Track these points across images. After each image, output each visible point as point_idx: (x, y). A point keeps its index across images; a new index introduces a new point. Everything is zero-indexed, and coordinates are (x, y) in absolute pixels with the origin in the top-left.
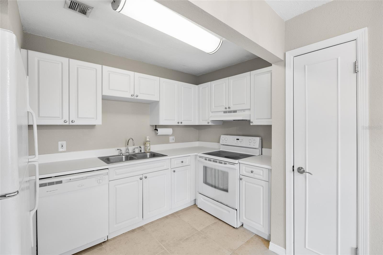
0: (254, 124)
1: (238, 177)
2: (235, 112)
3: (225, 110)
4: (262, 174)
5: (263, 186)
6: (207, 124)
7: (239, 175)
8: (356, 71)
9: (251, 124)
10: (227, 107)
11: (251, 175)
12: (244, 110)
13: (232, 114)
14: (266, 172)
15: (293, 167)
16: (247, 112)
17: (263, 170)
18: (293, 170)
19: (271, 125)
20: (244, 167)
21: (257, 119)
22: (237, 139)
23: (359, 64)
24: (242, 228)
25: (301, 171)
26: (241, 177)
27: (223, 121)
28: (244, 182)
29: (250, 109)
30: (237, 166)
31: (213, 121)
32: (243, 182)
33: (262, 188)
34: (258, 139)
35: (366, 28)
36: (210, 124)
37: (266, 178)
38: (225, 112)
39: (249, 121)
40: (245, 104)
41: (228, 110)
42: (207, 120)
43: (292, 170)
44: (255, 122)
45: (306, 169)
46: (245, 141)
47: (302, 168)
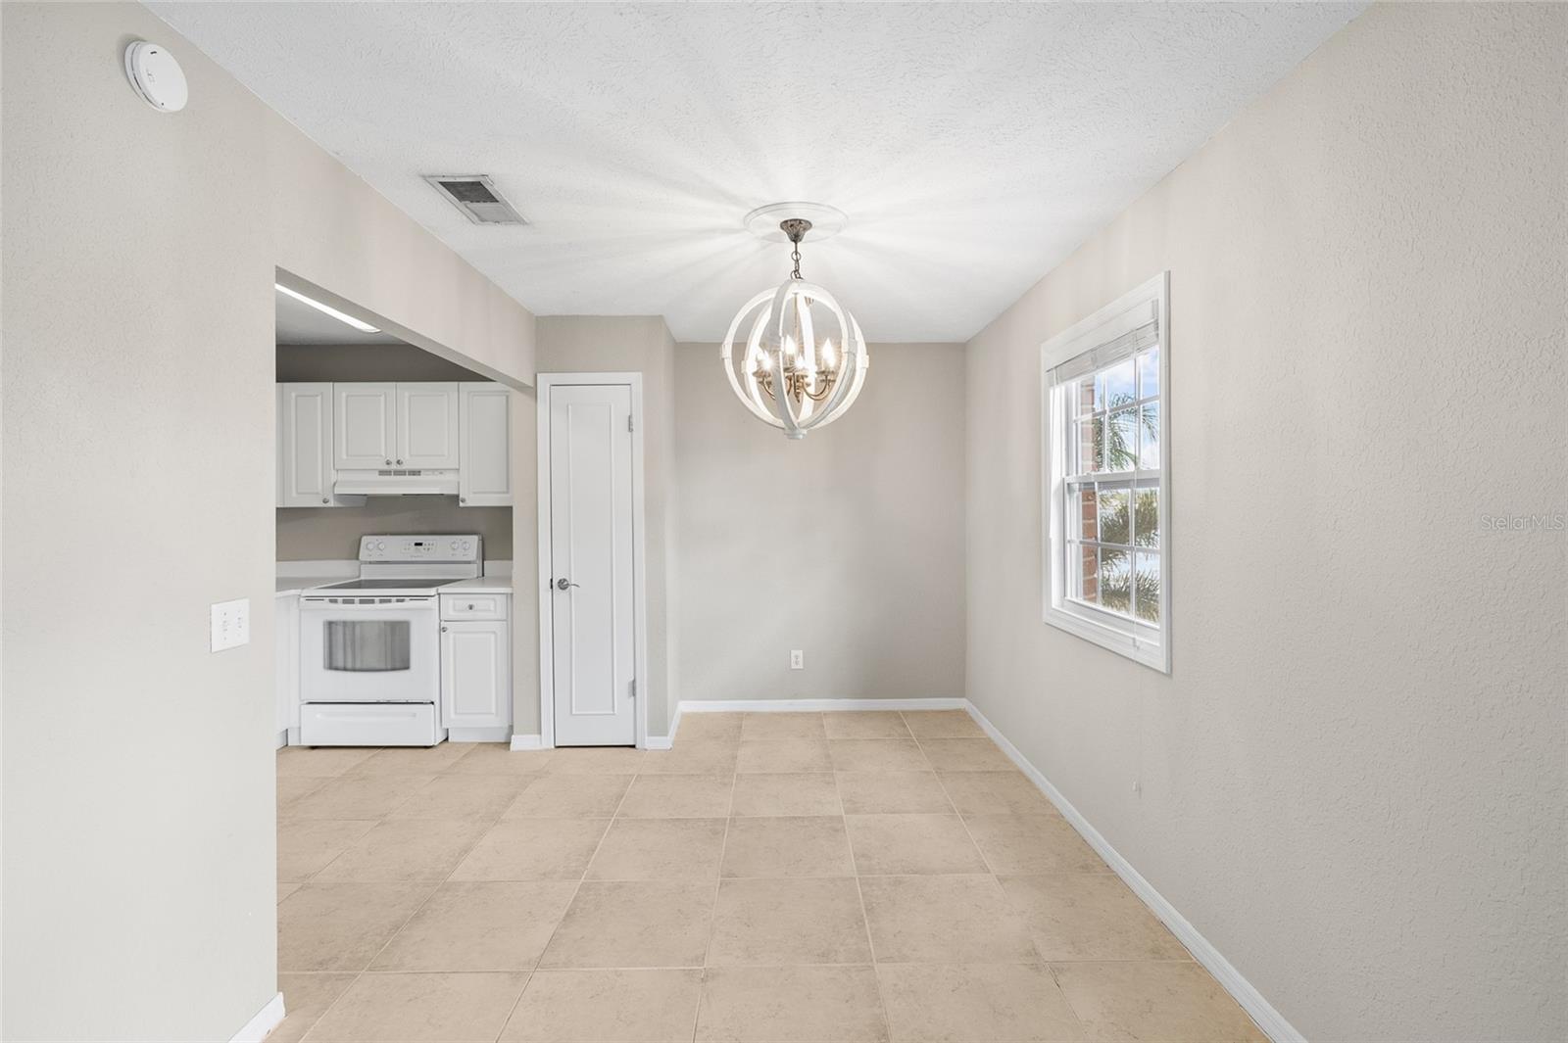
0: (469, 503)
1: (437, 627)
2: (415, 473)
3: (386, 467)
4: (492, 608)
5: (494, 633)
6: (319, 504)
7: (438, 621)
8: (630, 430)
9: (461, 504)
10: (394, 460)
11: (470, 614)
12: (441, 471)
13: (407, 478)
14: (501, 600)
15: (552, 580)
16: (450, 477)
17: (494, 599)
18: (552, 587)
19: (511, 508)
20: (451, 602)
21: (475, 493)
22: (416, 544)
23: (634, 420)
24: (446, 745)
25: (563, 585)
26: (443, 624)
27: (365, 495)
28: (452, 636)
29: (458, 470)
30: (433, 603)
31: (341, 497)
32: (449, 638)
33: (493, 637)
34: (473, 541)
35: (640, 374)
36: (332, 505)
37: (501, 613)
38: (382, 473)
39: (455, 498)
40: (444, 456)
41: (394, 467)
42: (317, 493)
43: (549, 586)
44: (471, 500)
45: (570, 579)
46: (441, 547)
47: (565, 580)
